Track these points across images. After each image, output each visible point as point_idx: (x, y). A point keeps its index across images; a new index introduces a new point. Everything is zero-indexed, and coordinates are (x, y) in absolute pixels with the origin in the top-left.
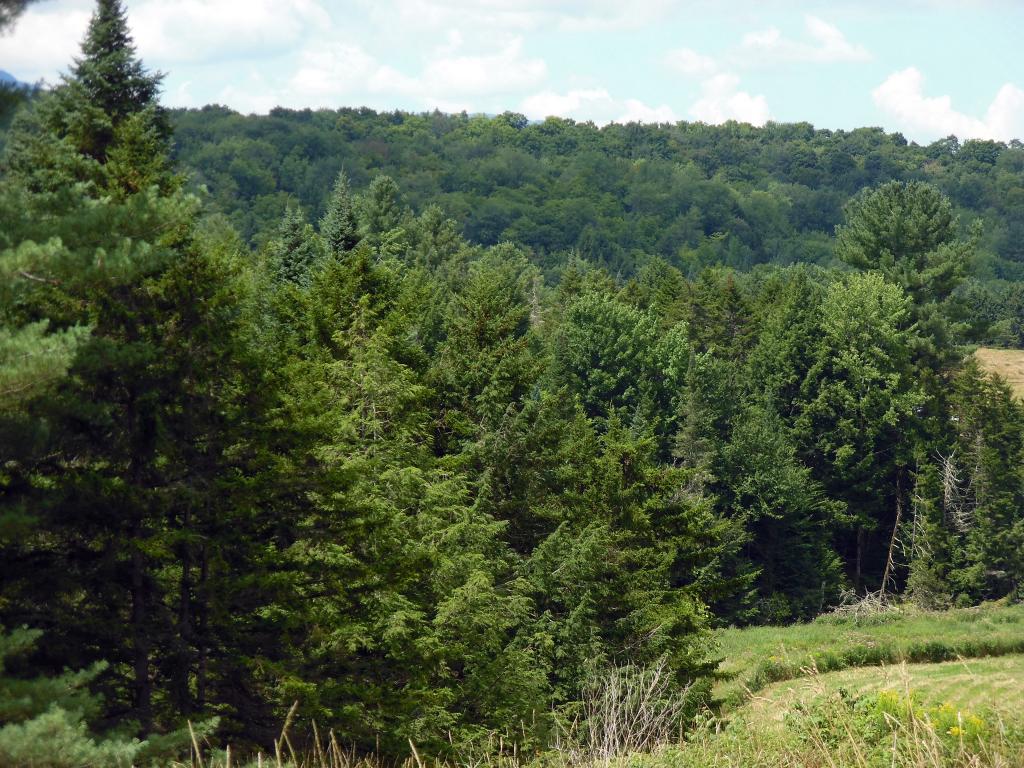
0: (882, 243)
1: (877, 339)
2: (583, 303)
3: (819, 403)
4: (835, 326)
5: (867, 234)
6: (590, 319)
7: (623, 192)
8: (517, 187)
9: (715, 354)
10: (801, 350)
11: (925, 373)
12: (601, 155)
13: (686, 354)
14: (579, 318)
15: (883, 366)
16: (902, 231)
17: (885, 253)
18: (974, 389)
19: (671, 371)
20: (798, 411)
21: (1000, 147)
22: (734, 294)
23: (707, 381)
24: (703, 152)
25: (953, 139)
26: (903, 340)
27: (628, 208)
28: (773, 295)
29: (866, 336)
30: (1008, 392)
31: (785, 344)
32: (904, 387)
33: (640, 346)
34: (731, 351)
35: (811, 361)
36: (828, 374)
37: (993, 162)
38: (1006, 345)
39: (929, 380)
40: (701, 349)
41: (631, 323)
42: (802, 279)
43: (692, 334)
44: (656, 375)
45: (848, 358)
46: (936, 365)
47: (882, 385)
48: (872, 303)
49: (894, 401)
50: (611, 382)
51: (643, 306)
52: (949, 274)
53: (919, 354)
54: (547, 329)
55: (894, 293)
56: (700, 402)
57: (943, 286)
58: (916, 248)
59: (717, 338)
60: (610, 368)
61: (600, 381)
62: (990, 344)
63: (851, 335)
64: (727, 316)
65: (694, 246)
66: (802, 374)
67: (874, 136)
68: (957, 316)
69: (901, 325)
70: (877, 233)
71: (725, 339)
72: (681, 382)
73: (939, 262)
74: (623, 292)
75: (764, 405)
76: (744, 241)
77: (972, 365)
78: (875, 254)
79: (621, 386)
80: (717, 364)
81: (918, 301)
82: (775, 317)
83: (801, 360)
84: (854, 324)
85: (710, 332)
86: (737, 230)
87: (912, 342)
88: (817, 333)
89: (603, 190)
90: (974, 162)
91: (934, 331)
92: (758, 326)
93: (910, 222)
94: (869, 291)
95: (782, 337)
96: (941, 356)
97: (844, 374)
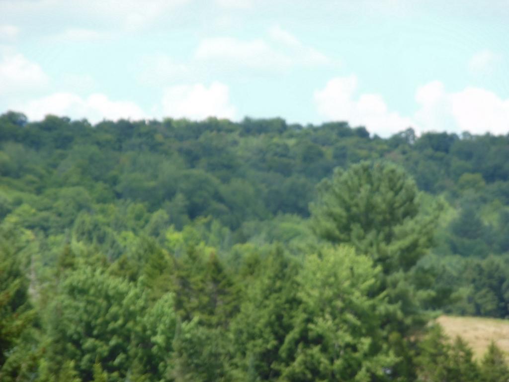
0: (353, 218)
1: (349, 306)
2: (77, 277)
3: (297, 366)
4: (310, 295)
5: (338, 210)
6: (83, 292)
7: (115, 181)
8: (18, 177)
9: (200, 323)
10: (279, 317)
11: (394, 336)
12: (94, 149)
13: (173, 323)
14: (74, 291)
15: (355, 331)
16: (370, 207)
17: (356, 229)
18: (438, 352)
19: (159, 339)
20: (277, 374)
21: (452, 138)
22: (217, 268)
23: (193, 348)
24: (187, 144)
25: (411, 131)
26: (374, 308)
27: (119, 196)
28: (253, 267)
29: (339, 304)
30: (469, 354)
31: (265, 312)
32: (375, 350)
33: (130, 316)
34: (214, 319)
35: (288, 328)
36: (305, 339)
37: (447, 151)
38: (463, 313)
39: (398, 344)
40: (187, 318)
41: (121, 295)
42: (279, 253)
43: (179, 305)
44: (145, 343)
45: (323, 325)
46: (403, 330)
47: (354, 348)
48: (344, 273)
49: (366, 364)
50: (104, 349)
51: (133, 278)
52: (414, 245)
53: (388, 320)
54: (45, 301)
55: (364, 264)
56: (186, 367)
57: (409, 258)
58: (385, 223)
59: (202, 308)
60: (103, 337)
61: (93, 350)
62: (448, 312)
63: (325, 304)
64: (210, 287)
65: (179, 228)
66: (281, 340)
67: (340, 129)
68: (422, 285)
69: (372, 293)
70: (348, 209)
71: (209, 309)
72: (168, 348)
73: (405, 235)
74: (114, 266)
75: (245, 369)
76: (224, 224)
77: (437, 329)
78: (346, 229)
79: (113, 354)
80: (202, 332)
81: (387, 271)
82: (255, 287)
83: (279, 327)
84: (329, 293)
85: (194, 302)
86: (218, 214)
87: (382, 308)
88: (294, 302)
89: (97, 179)
90: (430, 151)
91: (401, 298)
92: (239, 296)
93: (378, 199)
94: (341, 263)
95: (260, 306)
96: (408, 321)
97: (319, 340)
